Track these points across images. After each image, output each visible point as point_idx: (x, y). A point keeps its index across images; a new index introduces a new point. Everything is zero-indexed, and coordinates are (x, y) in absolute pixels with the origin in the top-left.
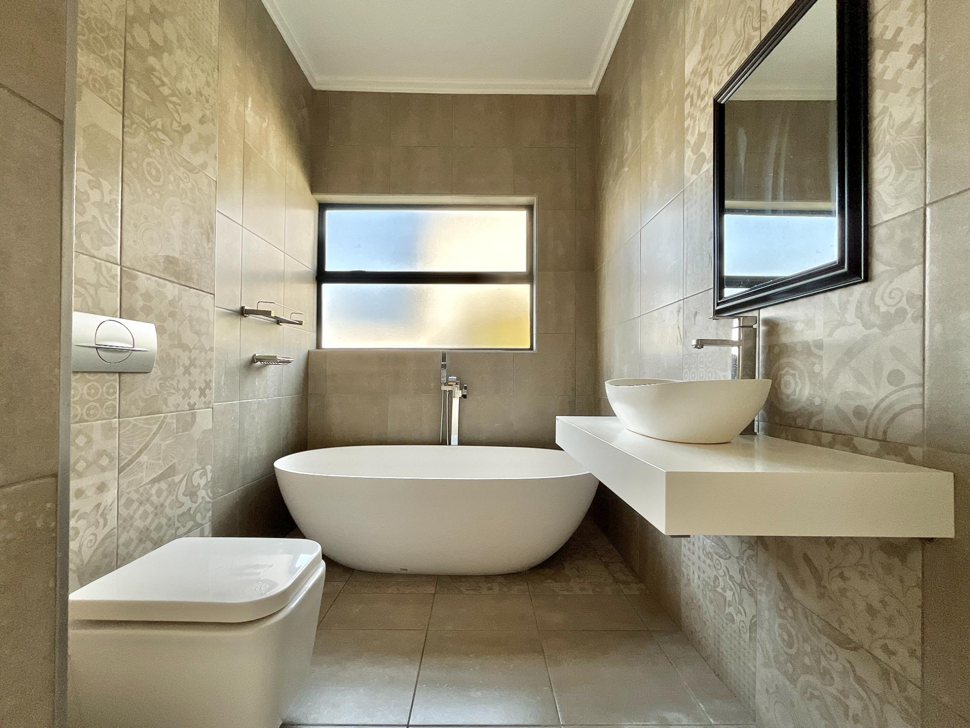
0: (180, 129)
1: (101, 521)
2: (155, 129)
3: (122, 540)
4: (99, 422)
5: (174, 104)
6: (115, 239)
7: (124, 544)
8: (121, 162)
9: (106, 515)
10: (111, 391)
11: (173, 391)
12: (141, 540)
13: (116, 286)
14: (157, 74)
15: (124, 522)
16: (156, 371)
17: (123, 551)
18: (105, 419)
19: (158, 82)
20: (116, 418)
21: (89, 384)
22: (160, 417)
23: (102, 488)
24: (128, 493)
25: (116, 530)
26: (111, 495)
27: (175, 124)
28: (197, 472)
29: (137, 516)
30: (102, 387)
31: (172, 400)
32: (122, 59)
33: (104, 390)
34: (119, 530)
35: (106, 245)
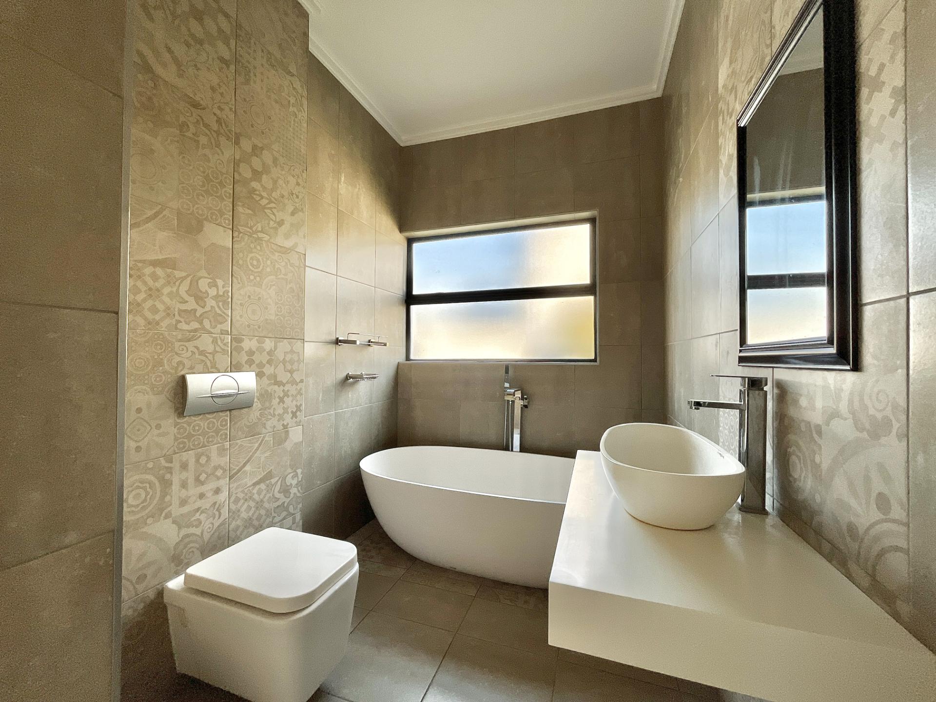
0: (275, 225)
1: (217, 513)
2: (257, 232)
3: (232, 527)
4: (216, 446)
5: (271, 209)
6: (227, 318)
7: (233, 530)
8: (231, 263)
9: (220, 510)
10: (224, 423)
11: (270, 417)
12: (245, 527)
13: (228, 350)
14: (257, 193)
15: (234, 514)
16: (257, 405)
17: (232, 535)
18: (220, 443)
19: (258, 198)
20: (227, 441)
21: (208, 421)
22: (260, 437)
23: (217, 491)
24: (236, 493)
25: (227, 520)
26: (223, 496)
27: (272, 223)
28: (290, 475)
29: (243, 509)
30: (217, 421)
31: (269, 424)
32: (232, 192)
33: (219, 423)
34: (230, 519)
35: (221, 323)
